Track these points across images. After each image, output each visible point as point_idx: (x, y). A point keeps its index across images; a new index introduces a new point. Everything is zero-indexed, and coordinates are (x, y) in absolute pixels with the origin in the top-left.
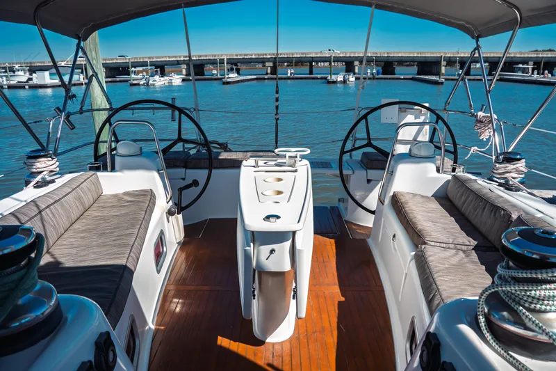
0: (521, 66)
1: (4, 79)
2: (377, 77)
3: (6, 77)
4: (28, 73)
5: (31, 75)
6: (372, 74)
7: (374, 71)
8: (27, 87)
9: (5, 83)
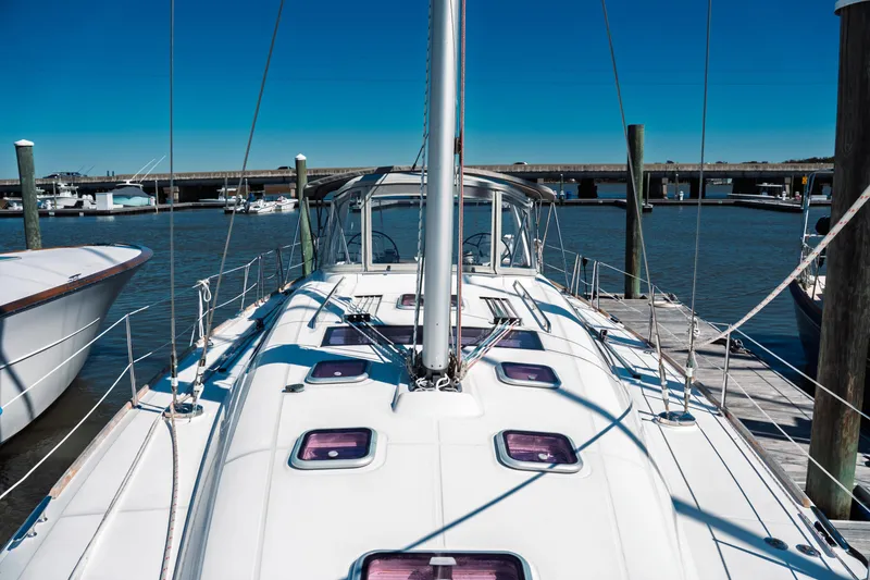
0: (765, 184)
1: (49, 202)
2: (566, 201)
3: (51, 199)
4: (76, 195)
5: (80, 197)
6: (560, 197)
7: (562, 193)
8: (81, 214)
9: (49, 208)
